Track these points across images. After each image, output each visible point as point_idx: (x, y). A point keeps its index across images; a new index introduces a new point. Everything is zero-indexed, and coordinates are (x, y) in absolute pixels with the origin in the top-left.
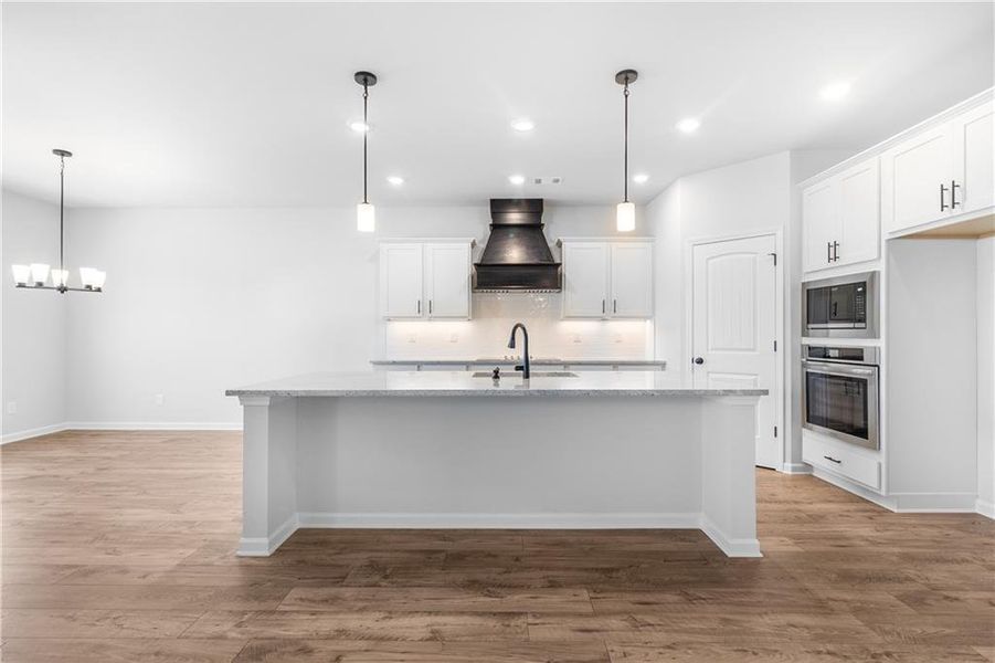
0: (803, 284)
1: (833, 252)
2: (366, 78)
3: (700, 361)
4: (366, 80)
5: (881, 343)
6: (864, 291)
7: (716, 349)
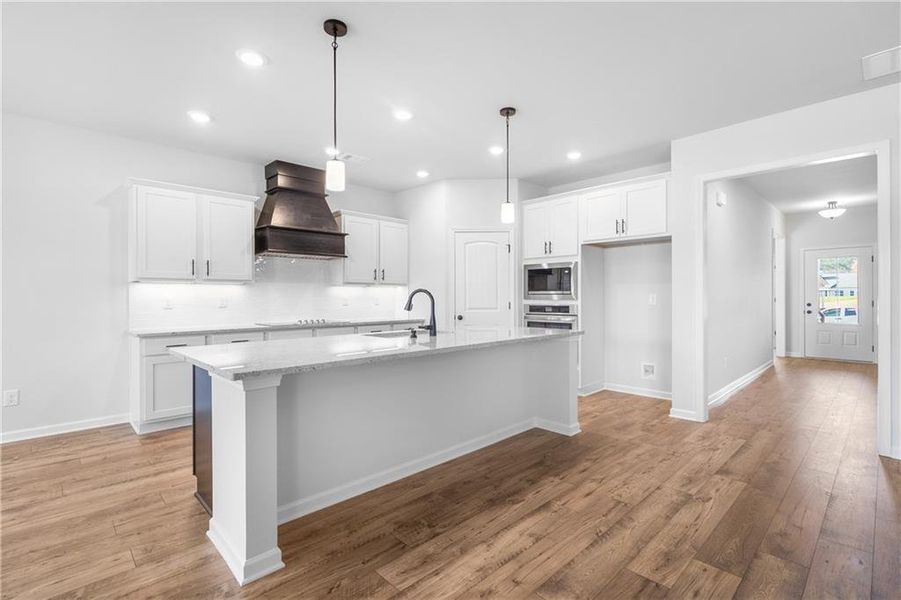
0: (525, 266)
1: (548, 248)
2: (336, 28)
3: (460, 318)
4: (335, 29)
5: (579, 303)
6: (570, 274)
7: (470, 309)
